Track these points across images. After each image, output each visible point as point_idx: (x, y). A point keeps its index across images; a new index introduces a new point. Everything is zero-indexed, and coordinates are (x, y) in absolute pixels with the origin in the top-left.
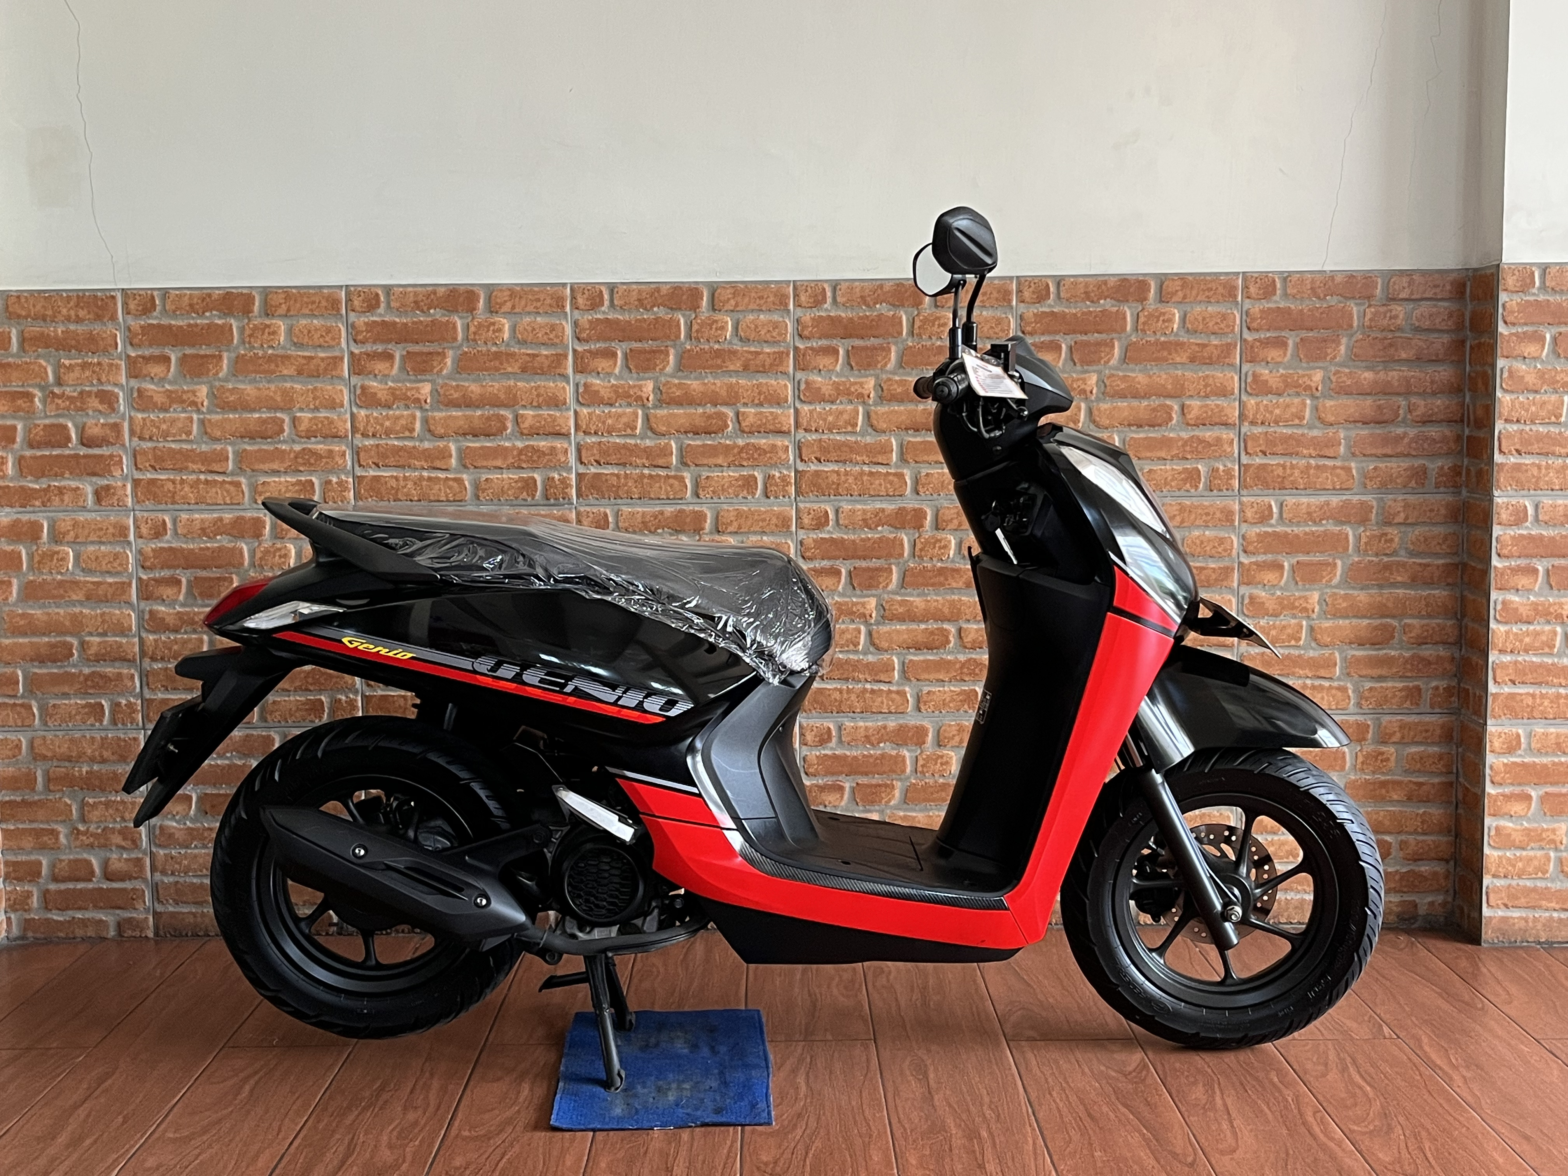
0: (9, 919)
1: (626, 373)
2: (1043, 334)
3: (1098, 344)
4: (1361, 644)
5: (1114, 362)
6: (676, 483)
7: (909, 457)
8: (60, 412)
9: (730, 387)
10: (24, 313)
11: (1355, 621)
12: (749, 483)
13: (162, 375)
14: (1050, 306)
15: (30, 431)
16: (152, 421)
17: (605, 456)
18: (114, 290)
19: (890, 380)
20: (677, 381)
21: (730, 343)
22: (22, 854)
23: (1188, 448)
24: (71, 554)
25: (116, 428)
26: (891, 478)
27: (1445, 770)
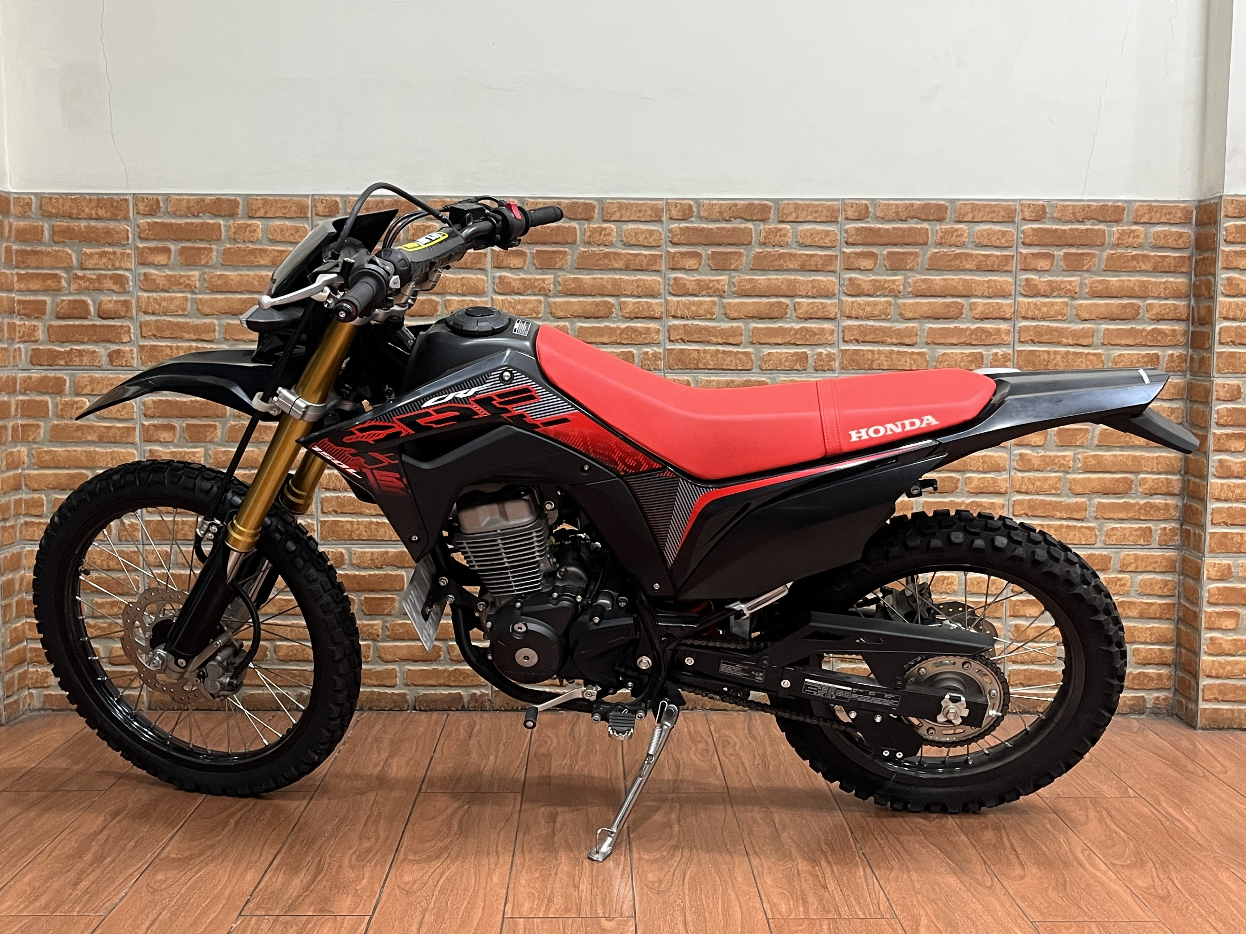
0: (31, 694)
1: (533, 269)
2: (862, 245)
3: (905, 253)
4: (1106, 494)
5: (917, 267)
7: (754, 339)
8: (81, 290)
9: (615, 281)
10: (54, 211)
11: (1102, 475)
13: (165, 263)
14: (869, 223)
15: (57, 306)
16: (155, 299)
18: (126, 194)
19: (740, 278)
20: (572, 276)
21: (615, 246)
23: (974, 336)
25: (126, 304)
27: (1169, 594)
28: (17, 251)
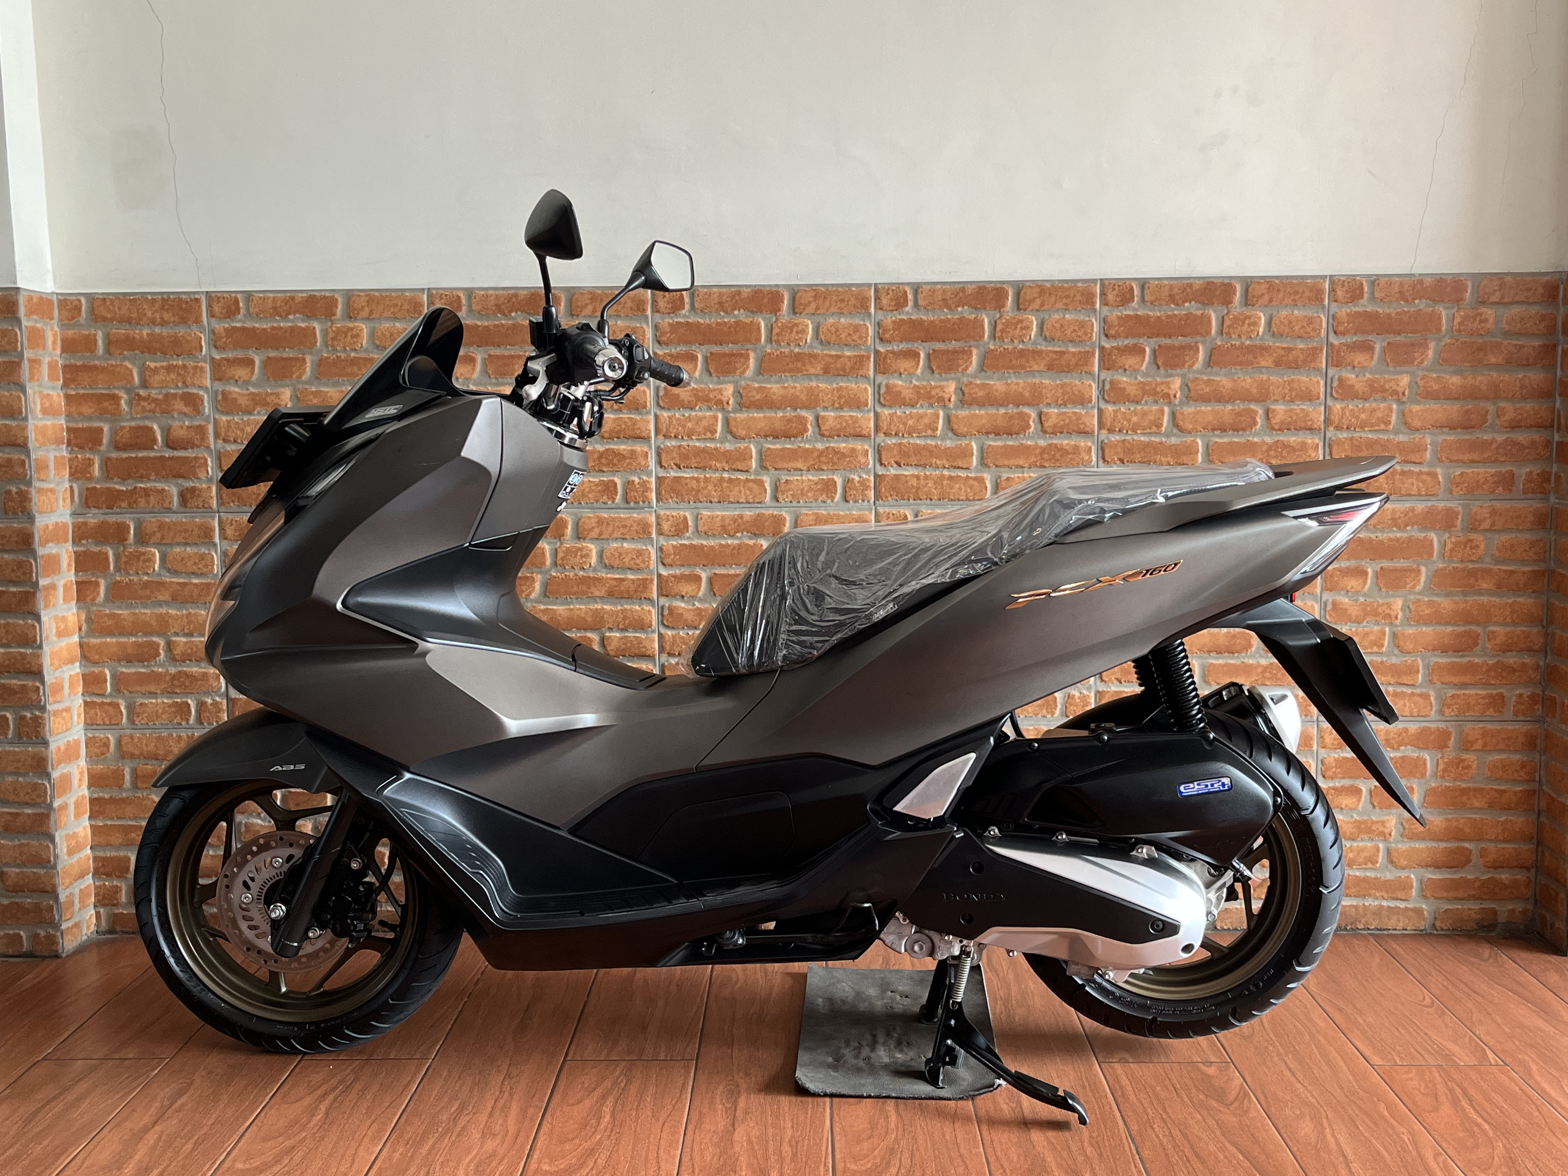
0: (98, 915)
1: (706, 377)
2: (1127, 337)
3: (1182, 348)
4: (1444, 650)
5: (1198, 365)
6: (755, 487)
7: (989, 461)
8: (146, 414)
9: (810, 391)
10: (109, 316)
11: (1440, 628)
12: (828, 487)
13: (246, 378)
14: (1134, 309)
15: (116, 433)
16: (237, 423)
17: (684, 460)
18: (198, 293)
19: (971, 383)
20: (756, 385)
21: (811, 346)
22: (110, 851)
23: (1272, 453)
24: (158, 555)
25: (201, 430)
26: (971, 482)
27: (1527, 778)
28: (65, 367)
